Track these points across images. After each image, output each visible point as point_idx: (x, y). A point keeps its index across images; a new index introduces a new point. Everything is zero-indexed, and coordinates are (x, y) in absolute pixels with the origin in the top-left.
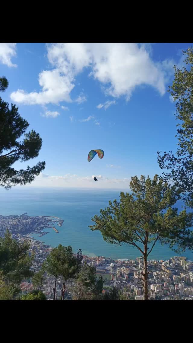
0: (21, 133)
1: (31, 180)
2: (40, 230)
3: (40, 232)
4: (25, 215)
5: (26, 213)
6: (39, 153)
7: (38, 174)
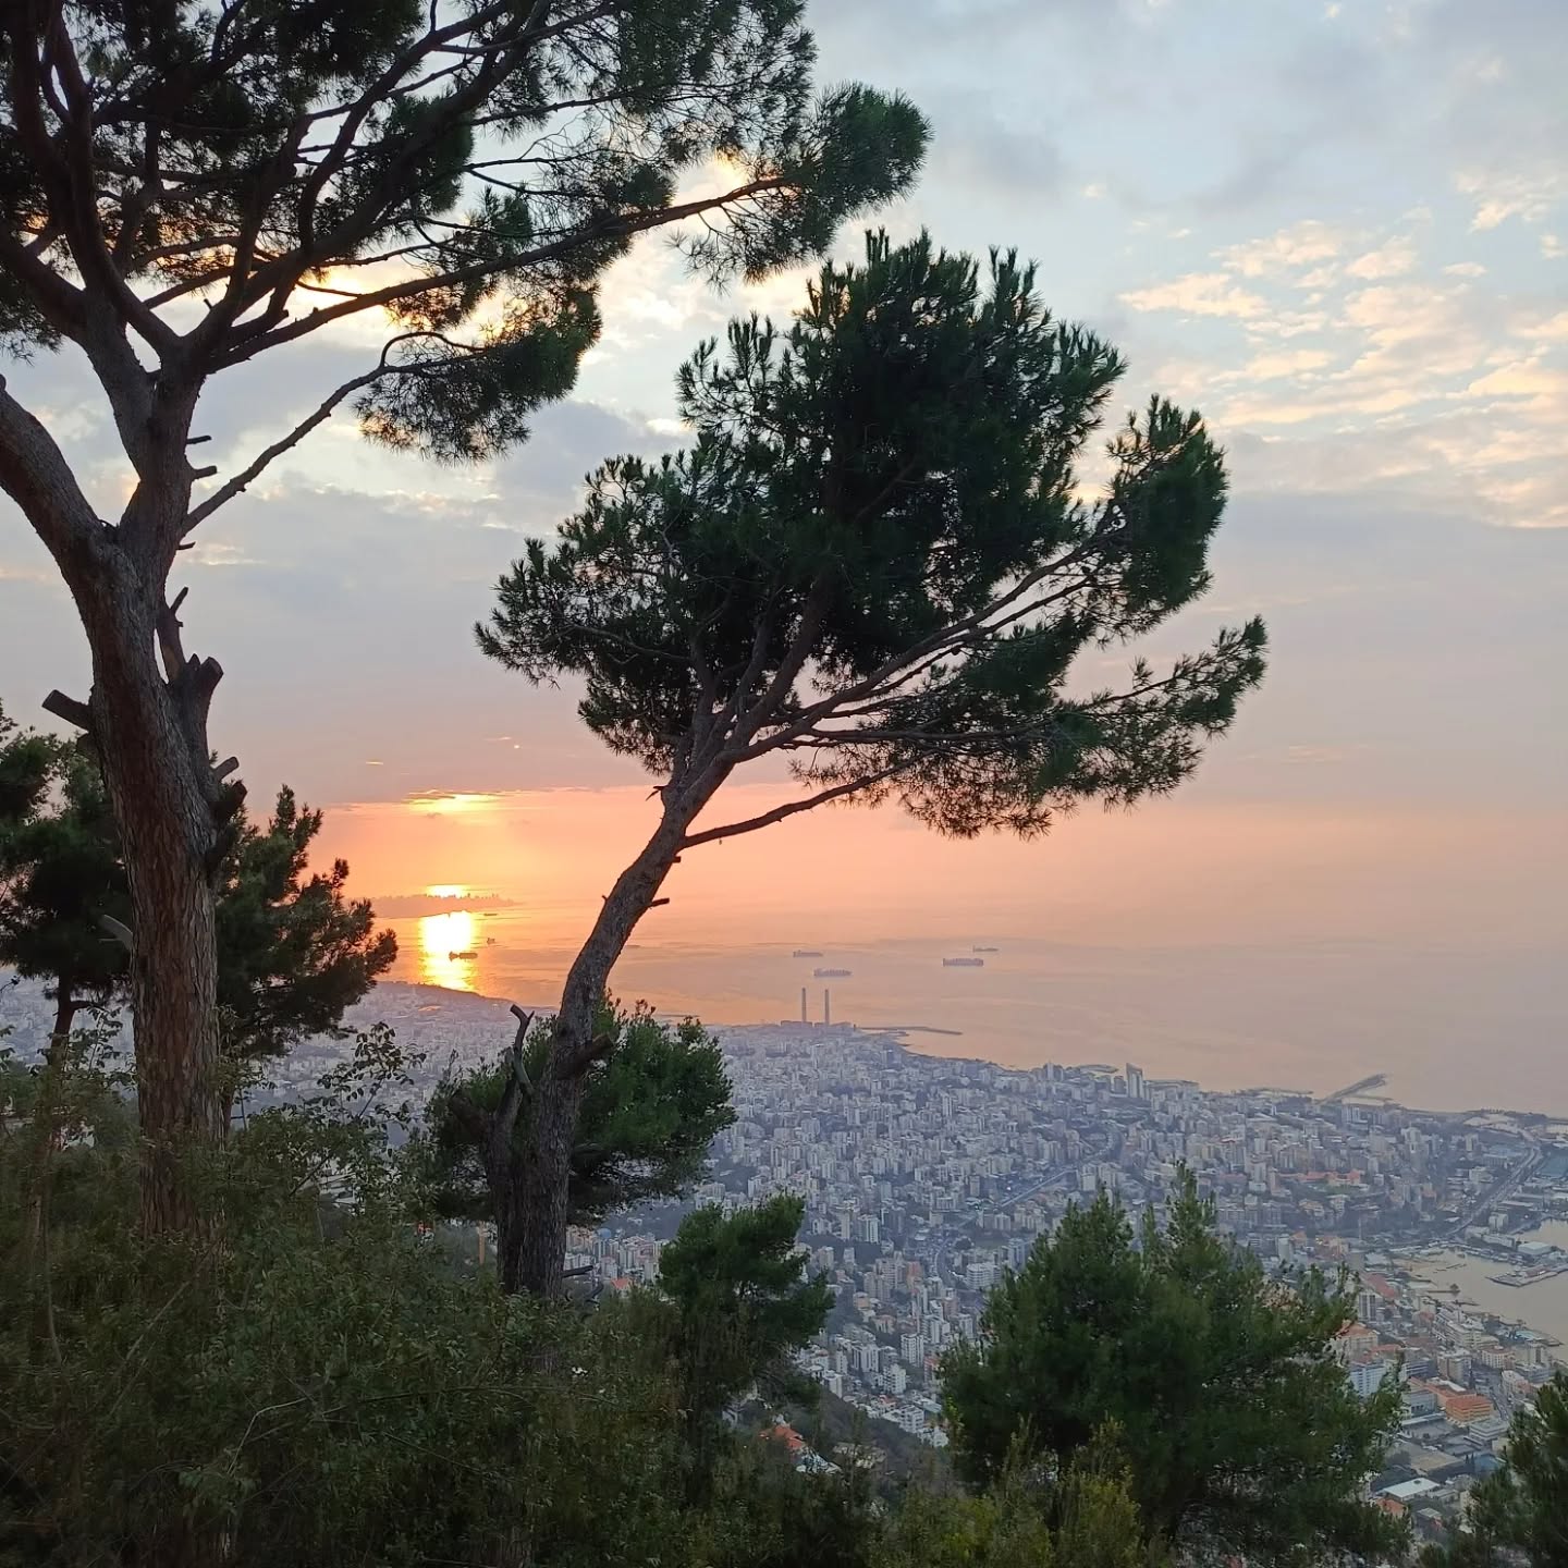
0: (1076, 439)
1: (1171, 769)
2: (1504, 1230)
3: (1514, 1249)
4: (1368, 1093)
5: (1376, 1081)
6: (1211, 561)
7: (1221, 723)
